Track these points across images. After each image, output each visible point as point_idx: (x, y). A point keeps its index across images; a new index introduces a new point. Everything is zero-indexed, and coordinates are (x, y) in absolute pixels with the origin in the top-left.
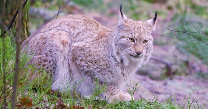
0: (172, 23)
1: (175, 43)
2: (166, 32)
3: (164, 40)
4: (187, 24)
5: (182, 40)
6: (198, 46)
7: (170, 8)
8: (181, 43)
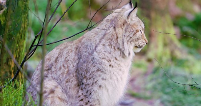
0: (154, 76)
1: (160, 97)
2: (150, 85)
3: (148, 94)
4: (171, 77)
5: (167, 94)
6: (184, 100)
7: (149, 60)
8: (165, 97)
